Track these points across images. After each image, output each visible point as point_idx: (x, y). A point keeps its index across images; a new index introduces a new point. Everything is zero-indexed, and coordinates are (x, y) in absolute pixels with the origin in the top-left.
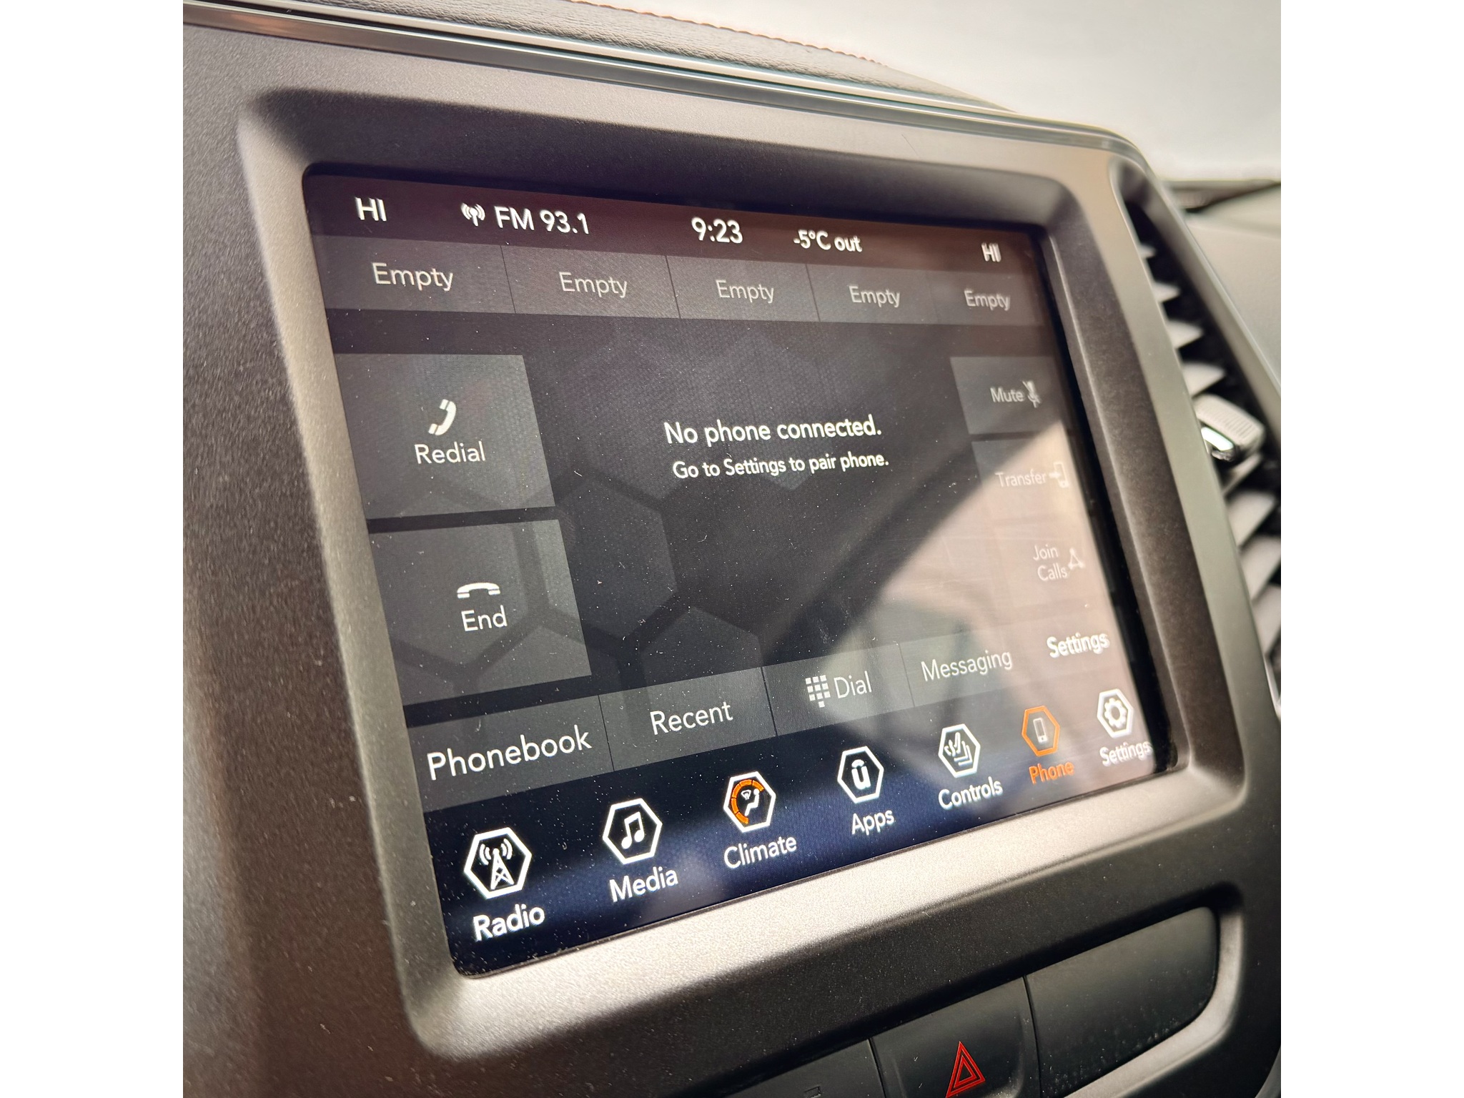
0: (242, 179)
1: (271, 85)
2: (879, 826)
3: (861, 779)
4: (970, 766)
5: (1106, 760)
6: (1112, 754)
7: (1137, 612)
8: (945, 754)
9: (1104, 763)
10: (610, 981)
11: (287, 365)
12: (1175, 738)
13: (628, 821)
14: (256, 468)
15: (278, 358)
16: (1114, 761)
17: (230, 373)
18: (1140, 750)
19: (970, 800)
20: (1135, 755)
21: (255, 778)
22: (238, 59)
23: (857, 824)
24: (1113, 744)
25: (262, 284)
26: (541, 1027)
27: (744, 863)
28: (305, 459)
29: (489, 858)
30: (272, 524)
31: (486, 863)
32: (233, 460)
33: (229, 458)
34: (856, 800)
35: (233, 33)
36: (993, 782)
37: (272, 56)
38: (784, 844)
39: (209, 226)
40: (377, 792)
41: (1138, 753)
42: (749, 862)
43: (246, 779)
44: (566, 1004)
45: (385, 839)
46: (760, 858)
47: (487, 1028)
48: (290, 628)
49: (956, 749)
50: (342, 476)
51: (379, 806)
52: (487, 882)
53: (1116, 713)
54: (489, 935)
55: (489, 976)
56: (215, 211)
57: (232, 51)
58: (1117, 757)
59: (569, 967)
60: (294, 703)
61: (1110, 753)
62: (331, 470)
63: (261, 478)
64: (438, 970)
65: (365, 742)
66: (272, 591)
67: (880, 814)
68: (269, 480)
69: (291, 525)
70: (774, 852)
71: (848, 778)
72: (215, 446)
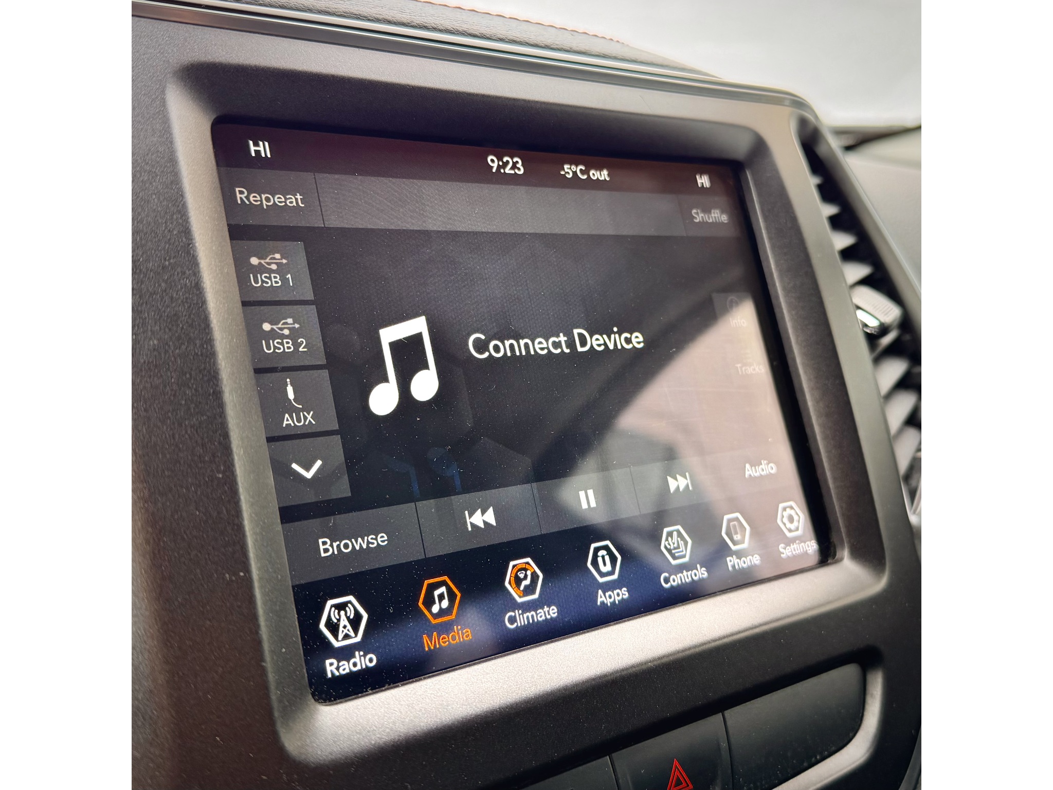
0: (169, 127)
1: (190, 59)
2: (617, 599)
3: (605, 564)
4: (684, 556)
5: (783, 554)
6: (788, 549)
7: (807, 444)
8: (666, 547)
9: (782, 555)
10: (423, 709)
11: (199, 261)
12: (834, 538)
13: (437, 593)
14: (177, 335)
15: (193, 256)
16: (790, 554)
17: (159, 266)
18: (808, 547)
19: (683, 581)
20: (805, 550)
21: (173, 559)
22: (167, 40)
23: (601, 597)
24: (789, 542)
25: (182, 202)
26: (373, 742)
27: (519, 625)
28: (212, 329)
29: (338, 617)
30: (188, 376)
31: (335, 621)
32: (160, 328)
33: (157, 328)
34: (601, 580)
35: (163, 22)
36: (701, 568)
37: (191, 38)
38: (548, 612)
39: (145, 160)
40: (259, 569)
41: (807, 549)
42: (523, 624)
43: (166, 558)
44: (391, 725)
45: (265, 603)
46: (531, 621)
47: (335, 742)
48: (200, 450)
49: (674, 544)
50: (238, 341)
51: (260, 579)
52: (336, 636)
53: (791, 519)
54: (337, 674)
55: (337, 704)
56: (150, 150)
57: (162, 36)
58: (792, 551)
59: (394, 698)
60: (201, 504)
61: (787, 548)
62: (230, 337)
63: (180, 342)
64: (300, 699)
65: (251, 532)
66: (187, 423)
67: (618, 591)
68: (186, 344)
69: (201, 376)
70: (541, 617)
71: (595, 563)
72: (147, 319)
